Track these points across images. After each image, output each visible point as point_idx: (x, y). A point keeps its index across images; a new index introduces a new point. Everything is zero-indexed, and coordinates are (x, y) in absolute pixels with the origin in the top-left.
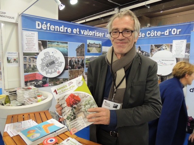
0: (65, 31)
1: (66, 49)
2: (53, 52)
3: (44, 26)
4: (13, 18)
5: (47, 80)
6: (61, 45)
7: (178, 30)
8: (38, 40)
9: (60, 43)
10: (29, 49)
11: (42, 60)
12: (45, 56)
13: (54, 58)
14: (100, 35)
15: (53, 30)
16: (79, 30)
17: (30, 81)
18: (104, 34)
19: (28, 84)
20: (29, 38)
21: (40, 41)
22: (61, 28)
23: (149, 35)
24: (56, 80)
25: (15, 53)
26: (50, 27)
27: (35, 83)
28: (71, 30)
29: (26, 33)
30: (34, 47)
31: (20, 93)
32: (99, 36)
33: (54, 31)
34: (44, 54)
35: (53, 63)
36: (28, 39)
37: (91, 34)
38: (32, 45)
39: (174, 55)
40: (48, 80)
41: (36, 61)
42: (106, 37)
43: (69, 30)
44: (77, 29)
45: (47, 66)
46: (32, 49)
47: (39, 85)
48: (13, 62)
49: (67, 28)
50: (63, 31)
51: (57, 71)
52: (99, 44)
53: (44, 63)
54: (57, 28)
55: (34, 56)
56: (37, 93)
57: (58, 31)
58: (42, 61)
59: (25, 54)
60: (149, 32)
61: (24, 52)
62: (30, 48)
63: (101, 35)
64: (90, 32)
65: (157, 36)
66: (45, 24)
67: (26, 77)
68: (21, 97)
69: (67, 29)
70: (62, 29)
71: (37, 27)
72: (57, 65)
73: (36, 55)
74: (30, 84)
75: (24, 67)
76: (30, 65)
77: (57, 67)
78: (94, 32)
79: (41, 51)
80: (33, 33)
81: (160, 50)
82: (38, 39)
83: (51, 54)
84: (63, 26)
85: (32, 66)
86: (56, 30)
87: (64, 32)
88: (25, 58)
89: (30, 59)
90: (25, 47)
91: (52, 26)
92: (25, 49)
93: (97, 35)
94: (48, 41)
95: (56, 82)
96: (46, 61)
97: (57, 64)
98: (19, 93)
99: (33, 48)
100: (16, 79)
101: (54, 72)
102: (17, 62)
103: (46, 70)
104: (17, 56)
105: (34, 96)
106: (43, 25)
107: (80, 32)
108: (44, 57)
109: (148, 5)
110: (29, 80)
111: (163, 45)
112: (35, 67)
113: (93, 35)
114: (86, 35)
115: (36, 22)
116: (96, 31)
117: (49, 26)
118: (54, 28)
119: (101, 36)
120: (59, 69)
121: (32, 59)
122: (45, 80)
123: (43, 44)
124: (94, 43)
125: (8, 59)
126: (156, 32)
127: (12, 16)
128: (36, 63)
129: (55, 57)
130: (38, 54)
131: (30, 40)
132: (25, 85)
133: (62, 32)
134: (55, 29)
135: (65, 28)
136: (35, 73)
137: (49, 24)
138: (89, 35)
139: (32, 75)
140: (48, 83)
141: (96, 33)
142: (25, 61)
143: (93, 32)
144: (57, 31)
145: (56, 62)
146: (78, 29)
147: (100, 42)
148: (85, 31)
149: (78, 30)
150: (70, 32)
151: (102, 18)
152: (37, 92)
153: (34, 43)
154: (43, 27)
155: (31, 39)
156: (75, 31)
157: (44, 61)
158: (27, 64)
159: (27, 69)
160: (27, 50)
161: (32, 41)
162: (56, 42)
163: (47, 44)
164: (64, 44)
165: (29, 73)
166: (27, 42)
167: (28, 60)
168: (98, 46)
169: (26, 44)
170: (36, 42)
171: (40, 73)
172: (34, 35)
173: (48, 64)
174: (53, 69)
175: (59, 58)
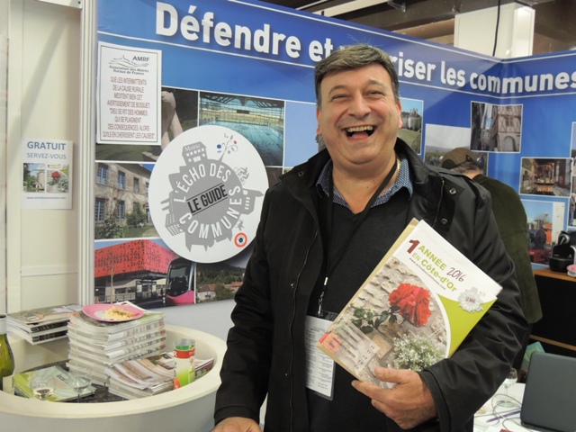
0: (275, 51)
1: (277, 133)
2: (219, 147)
3: (190, 24)
5: (188, 273)
6: (255, 111)
8: (163, 89)
9: (251, 102)
10: (120, 127)
11: (174, 179)
12: (184, 164)
13: (224, 171)
14: (418, 70)
15: (227, 43)
16: (331, 47)
17: (120, 278)
18: (433, 67)
19: (110, 291)
20: (127, 76)
21: (169, 90)
22: (258, 33)
24: (227, 274)
25: (58, 146)
26: (212, 30)
27: (140, 288)
28: (298, 47)
29: (112, 54)
30: (144, 121)
31: (87, 332)
33: (231, 48)
34: (184, 153)
36: (121, 80)
38: (135, 109)
40: (193, 272)
41: (147, 184)
42: (443, 81)
43: (293, 45)
44: (323, 43)
45: (194, 209)
46: (135, 128)
47: (154, 296)
48: (46, 186)
49: (282, 37)
50: (265, 49)
51: (235, 231)
52: (415, 115)
53: (181, 194)
54: (243, 36)
55: (141, 163)
56: (156, 334)
57: (248, 47)
58: (174, 186)
59: (103, 151)
61: (99, 142)
62: (126, 123)
63: (420, 70)
66: (195, 15)
67: (101, 257)
68: (90, 356)
69: (285, 40)
70: (262, 40)
71: (160, 29)
72: (236, 203)
73: (149, 155)
74: (117, 290)
75: (96, 210)
76: (122, 203)
77: (232, 212)
78: (395, 59)
79: (171, 138)
80: (141, 55)
82: (162, 84)
83: (212, 154)
84: (267, 27)
85: (129, 208)
86: (237, 45)
87: (270, 55)
88: (102, 169)
89: (123, 174)
90: (106, 117)
91: (221, 25)
92: (104, 127)
93: (404, 70)
94: (203, 95)
95: (227, 286)
96: (188, 188)
97: (233, 198)
98: (79, 333)
99: (138, 124)
100: (58, 266)
101: (219, 239)
102: (65, 187)
103: (186, 231)
104: (67, 162)
105: (144, 351)
106: (186, 19)
108: (181, 168)
110: (112, 273)
112: (144, 211)
115: (155, 7)
116: (401, 54)
117: (211, 24)
118: (230, 36)
119: (422, 77)
120: (240, 226)
121: (130, 175)
122: (180, 273)
123: (183, 108)
125: (26, 172)
128: (147, 194)
129: (227, 167)
130: (157, 150)
131: (126, 85)
132: (96, 294)
133: (262, 54)
134: (232, 40)
135: (275, 35)
136: (142, 242)
137: (209, 16)
139: (128, 251)
140: (193, 289)
141: (401, 61)
142: (103, 182)
144: (242, 50)
145: (231, 193)
146: (328, 41)
149: (329, 46)
150: (296, 55)
151: (399, 1)
152: (157, 330)
153: (144, 100)
154: (184, 29)
155: (133, 81)
156: (315, 49)
157: (183, 183)
158: (111, 199)
159: (106, 222)
160: (114, 134)
161: (136, 93)
162: (234, 97)
163: (199, 109)
164: (266, 110)
165: (116, 240)
166: (116, 95)
167: (116, 179)
168: (409, 119)
169: (110, 103)
170: (152, 94)
171: (161, 240)
172: (146, 65)
173: (199, 197)
174: (218, 224)
175: (246, 171)
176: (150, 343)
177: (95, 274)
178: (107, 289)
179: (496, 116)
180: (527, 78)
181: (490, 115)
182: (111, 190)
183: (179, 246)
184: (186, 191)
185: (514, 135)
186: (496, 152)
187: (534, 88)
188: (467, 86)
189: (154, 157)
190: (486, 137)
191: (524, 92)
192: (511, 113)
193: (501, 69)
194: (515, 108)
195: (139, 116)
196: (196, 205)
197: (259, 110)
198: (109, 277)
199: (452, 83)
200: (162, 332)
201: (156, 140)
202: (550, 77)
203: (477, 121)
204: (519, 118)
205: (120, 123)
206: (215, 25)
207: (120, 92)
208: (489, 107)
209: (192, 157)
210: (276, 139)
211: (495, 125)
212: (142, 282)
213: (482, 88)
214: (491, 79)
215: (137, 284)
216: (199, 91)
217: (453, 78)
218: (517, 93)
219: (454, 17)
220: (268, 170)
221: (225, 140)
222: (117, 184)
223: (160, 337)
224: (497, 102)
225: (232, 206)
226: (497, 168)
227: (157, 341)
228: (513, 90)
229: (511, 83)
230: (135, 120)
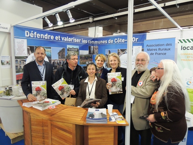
0: (49, 38)
1: (50, 53)
4: (7, 28)
7: (137, 39)
15: (39, 37)
18: (80, 40)
20: (20, 44)
21: (29, 46)
22: (45, 35)
23: (117, 42)
25: (8, 57)
26: (36, 35)
28: (53, 37)
29: (17, 40)
30: (24, 52)
32: (77, 42)
33: (40, 38)
34: (32, 58)
38: (22, 50)
39: (134, 57)
41: (25, 63)
42: (83, 42)
43: (52, 37)
44: (58, 37)
48: (6, 64)
49: (50, 36)
50: (47, 38)
52: (77, 49)
54: (42, 36)
55: (24, 59)
57: (43, 38)
59: (16, 58)
60: (117, 39)
61: (16, 56)
63: (78, 41)
64: (69, 38)
65: (122, 42)
66: (33, 33)
67: (17, 76)
68: (17, 92)
70: (46, 37)
71: (26, 36)
73: (25, 58)
75: (16, 68)
76: (21, 67)
78: (73, 39)
79: (30, 55)
80: (23, 40)
81: (124, 53)
82: (27, 45)
84: (47, 34)
86: (41, 38)
87: (48, 39)
88: (17, 61)
92: (16, 53)
93: (75, 41)
100: (9, 78)
102: (9, 64)
104: (10, 60)
106: (31, 34)
107: (61, 38)
109: (116, 17)
110: (20, 79)
111: (126, 50)
113: (72, 41)
114: (66, 41)
115: (25, 32)
119: (78, 42)
121: (22, 62)
124: (73, 48)
125: (2, 62)
126: (121, 39)
127: (6, 27)
130: (27, 57)
132: (17, 83)
133: (46, 39)
134: (40, 37)
135: (49, 36)
137: (35, 33)
138: (69, 41)
142: (17, 63)
143: (72, 39)
144: (42, 38)
146: (59, 36)
147: (78, 47)
148: (65, 38)
150: (53, 39)
151: (79, 24)
153: (24, 48)
154: (31, 35)
156: (57, 38)
158: (19, 66)
159: (18, 70)
160: (18, 55)
161: (22, 47)
164: (48, 49)
165: (20, 73)
167: (19, 62)
169: (17, 49)
170: (25, 47)
172: (24, 42)
177: (16, 79)
178: (19, 82)
179: (94, 48)
180: (99, 41)
181: (92, 48)
182: (19, 64)
185: (97, 52)
186: (94, 55)
187: (100, 43)
188: (87, 43)
190: (92, 52)
191: (98, 44)
193: (94, 40)
194: (97, 47)
201: (27, 55)
202: (102, 41)
203: (90, 49)
205: (19, 52)
207: (19, 47)
208: (92, 47)
209: (34, 58)
211: (94, 50)
213: (91, 43)
214: (92, 41)
216: (34, 46)
217: (85, 42)
219: (88, 28)
224: (94, 45)
226: (94, 58)
229: (96, 42)
230: (22, 52)
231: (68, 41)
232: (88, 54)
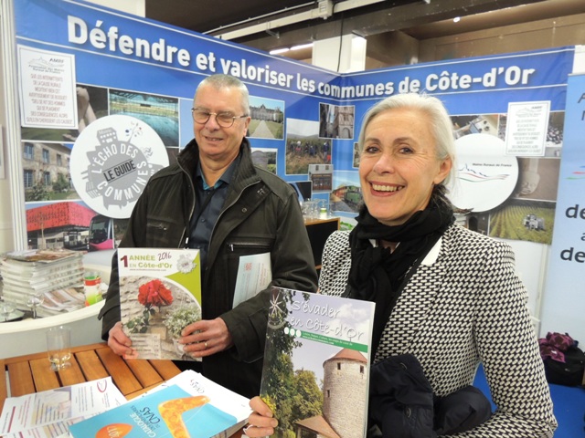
0: (170, 60)
1: (173, 122)
2: (127, 131)
3: (98, 35)
5: (107, 226)
6: (155, 105)
7: (527, 72)
8: (77, 86)
9: (152, 98)
10: (42, 114)
11: (90, 155)
12: (99, 144)
13: (132, 150)
14: (280, 79)
15: (130, 52)
16: (214, 59)
17: (49, 231)
18: (291, 77)
19: (42, 241)
20: (44, 74)
21: (83, 87)
22: (155, 46)
23: (435, 87)
26: (117, 41)
27: (67, 238)
28: (188, 57)
29: (29, 55)
30: (63, 110)
31: (15, 271)
32: (277, 85)
33: (133, 56)
34: (98, 136)
35: (128, 167)
36: (39, 77)
37: (252, 74)
38: (54, 100)
39: (510, 148)
40: (111, 227)
41: (68, 159)
42: (299, 88)
43: (184, 57)
44: (207, 56)
45: (109, 178)
46: (56, 115)
47: (80, 244)
49: (175, 49)
50: (161, 58)
52: (279, 111)
53: (98, 167)
54: (143, 47)
55: (62, 143)
56: (76, 271)
57: (147, 56)
58: (92, 161)
59: (26, 133)
60: (435, 77)
61: (24, 126)
62: (46, 111)
63: (282, 79)
64: (251, 68)
65: (459, 89)
66: (101, 28)
67: (31, 216)
68: (20, 290)
69: (177, 52)
70: (158, 52)
71: (72, 38)
72: (143, 174)
74: (47, 241)
75: (25, 179)
76: (48, 173)
77: (140, 180)
78: (263, 70)
79: (87, 123)
80: (56, 58)
81: (467, 133)
82: (77, 81)
83: (122, 137)
84: (162, 41)
85: (54, 177)
86: (139, 54)
87: (165, 63)
88: (28, 147)
89: (47, 151)
90: (29, 107)
91: (123, 38)
92: (27, 113)
93: (270, 79)
94: (112, 91)
96: (102, 161)
97: (141, 170)
98: (10, 273)
99: (58, 113)
101: (131, 200)
103: (103, 194)
105: (66, 283)
106: (94, 31)
107: (217, 64)
108: (97, 147)
110: (43, 228)
111: (476, 117)
112: (67, 180)
113: (259, 79)
115: (66, 20)
116: (267, 67)
117: (116, 36)
118: (132, 47)
119: (283, 84)
121: (53, 152)
122: (100, 226)
123: (95, 101)
124: (263, 107)
126: (455, 77)
128: (68, 167)
129: (134, 147)
130: (75, 133)
131: (45, 81)
132: (29, 244)
133: (159, 62)
134: (134, 49)
135: (169, 48)
136: (67, 203)
137: (113, 30)
138: (248, 79)
139: (56, 210)
140: (111, 238)
141: (267, 72)
142: (29, 157)
143: (261, 70)
144: (142, 58)
145: (139, 166)
146: (211, 54)
147: (280, 105)
148: (234, 63)
149: (212, 58)
150: (186, 64)
151: (275, 30)
152: (77, 268)
153: (61, 94)
154: (93, 39)
155: (51, 78)
156: (201, 60)
157: (99, 158)
158: (37, 170)
159: (35, 188)
160: (37, 120)
161: (55, 88)
162: (138, 94)
163: (109, 102)
164: (164, 105)
165: (44, 202)
166: (36, 89)
167: (41, 155)
168: (275, 115)
169: (30, 95)
170: (68, 89)
171: (83, 202)
172: (61, 66)
173: (113, 169)
174: (129, 189)
175: (150, 150)
176: (71, 278)
177: (28, 228)
178: (39, 240)
179: (337, 114)
180: (358, 87)
181: (333, 113)
182: (38, 164)
183: (98, 206)
184: (102, 164)
185: (349, 127)
186: (338, 139)
187: (362, 94)
188: (316, 92)
189: (73, 138)
190: (330, 128)
191: (356, 97)
192: (347, 112)
193: (339, 81)
194: (350, 108)
195: (58, 106)
196: (111, 175)
197: (159, 104)
198: (40, 231)
199: (305, 89)
200: (81, 269)
201: (73, 124)
202: (372, 86)
203: (324, 117)
204: (352, 115)
205: (41, 111)
206: (119, 37)
207: (40, 86)
208: (332, 107)
209: (105, 139)
210: (173, 127)
211: (336, 120)
212: (68, 234)
213: (327, 94)
214: (334, 87)
215: (64, 235)
216: (108, 88)
217: (306, 86)
218: (351, 98)
220: (168, 150)
221: (132, 127)
222: (42, 159)
223: (79, 273)
224: (338, 103)
225: (140, 176)
226: (338, 150)
227: (77, 276)
228: (348, 96)
229: (347, 90)
230: (55, 109)
231: (245, 76)
232: (316, 136)
